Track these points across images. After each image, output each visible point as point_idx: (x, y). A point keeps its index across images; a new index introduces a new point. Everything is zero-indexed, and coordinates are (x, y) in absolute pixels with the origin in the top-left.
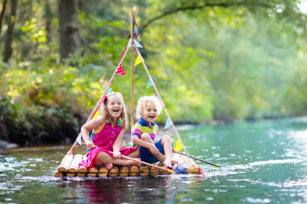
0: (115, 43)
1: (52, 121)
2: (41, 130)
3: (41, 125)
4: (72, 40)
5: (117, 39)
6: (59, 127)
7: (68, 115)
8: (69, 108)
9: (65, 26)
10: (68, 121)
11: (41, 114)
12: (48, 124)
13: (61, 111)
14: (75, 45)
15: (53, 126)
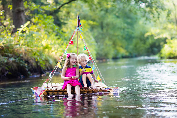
0: (45, 18)
1: (13, 65)
2: (6, 71)
3: (6, 68)
4: (21, 17)
5: (45, 16)
6: (17, 68)
7: (21, 61)
8: (22, 57)
9: (16, 9)
10: (22, 65)
11: (6, 61)
12: (10, 67)
13: (17, 59)
14: (22, 20)
15: (13, 68)
